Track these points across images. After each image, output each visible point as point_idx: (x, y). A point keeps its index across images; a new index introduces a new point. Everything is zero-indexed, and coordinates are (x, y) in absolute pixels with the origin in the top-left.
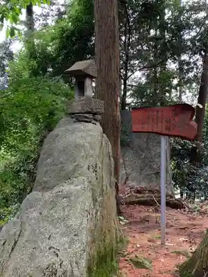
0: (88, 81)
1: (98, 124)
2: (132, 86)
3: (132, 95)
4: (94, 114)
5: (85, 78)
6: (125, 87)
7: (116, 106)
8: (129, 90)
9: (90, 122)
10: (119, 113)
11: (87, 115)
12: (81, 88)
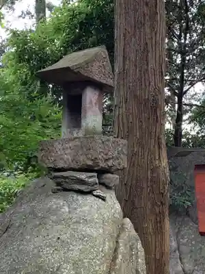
0: (90, 96)
1: (111, 196)
2: (191, 105)
3: (192, 120)
4: (101, 172)
5: (83, 89)
6: (180, 108)
7: (160, 148)
8: (186, 111)
9: (90, 193)
10: (164, 163)
11: (83, 176)
12: (75, 109)
